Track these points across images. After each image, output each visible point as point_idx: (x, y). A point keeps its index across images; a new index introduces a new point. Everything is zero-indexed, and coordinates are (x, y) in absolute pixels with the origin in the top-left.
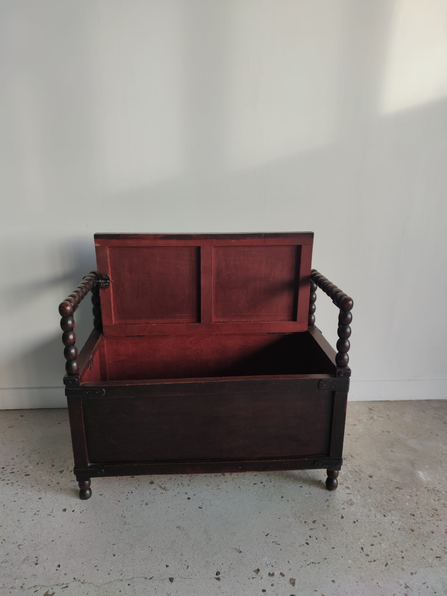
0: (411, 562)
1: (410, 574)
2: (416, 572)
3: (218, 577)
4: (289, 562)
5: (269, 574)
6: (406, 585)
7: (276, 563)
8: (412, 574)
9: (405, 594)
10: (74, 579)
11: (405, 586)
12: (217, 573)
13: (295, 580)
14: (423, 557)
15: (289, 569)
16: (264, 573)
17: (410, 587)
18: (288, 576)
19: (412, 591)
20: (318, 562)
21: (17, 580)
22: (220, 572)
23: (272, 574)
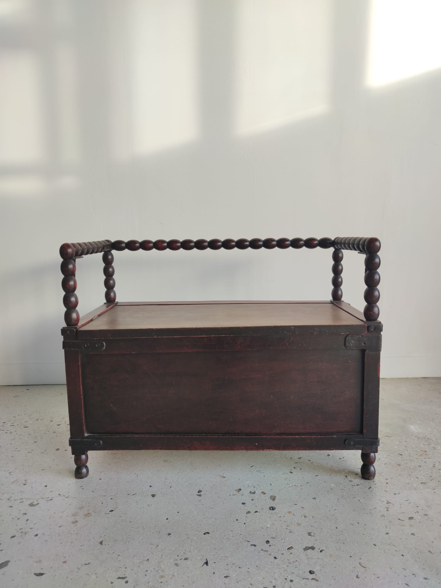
3: (199, 494)
4: (271, 485)
5: (250, 492)
6: (388, 501)
7: (258, 485)
10: (60, 495)
12: (199, 491)
13: (275, 497)
15: (270, 489)
16: (246, 492)
17: (392, 503)
18: (270, 494)
20: (300, 485)
21: (5, 495)
22: (202, 490)
23: (253, 493)
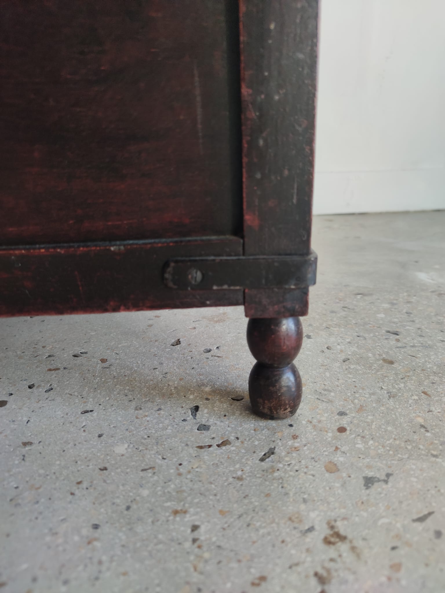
0: (371, 442)
1: (362, 482)
2: (388, 475)
6: (332, 527)
8: (369, 482)
9: (316, 574)
11: (329, 532)
14: (422, 426)
17: (350, 536)
19: (358, 556)
